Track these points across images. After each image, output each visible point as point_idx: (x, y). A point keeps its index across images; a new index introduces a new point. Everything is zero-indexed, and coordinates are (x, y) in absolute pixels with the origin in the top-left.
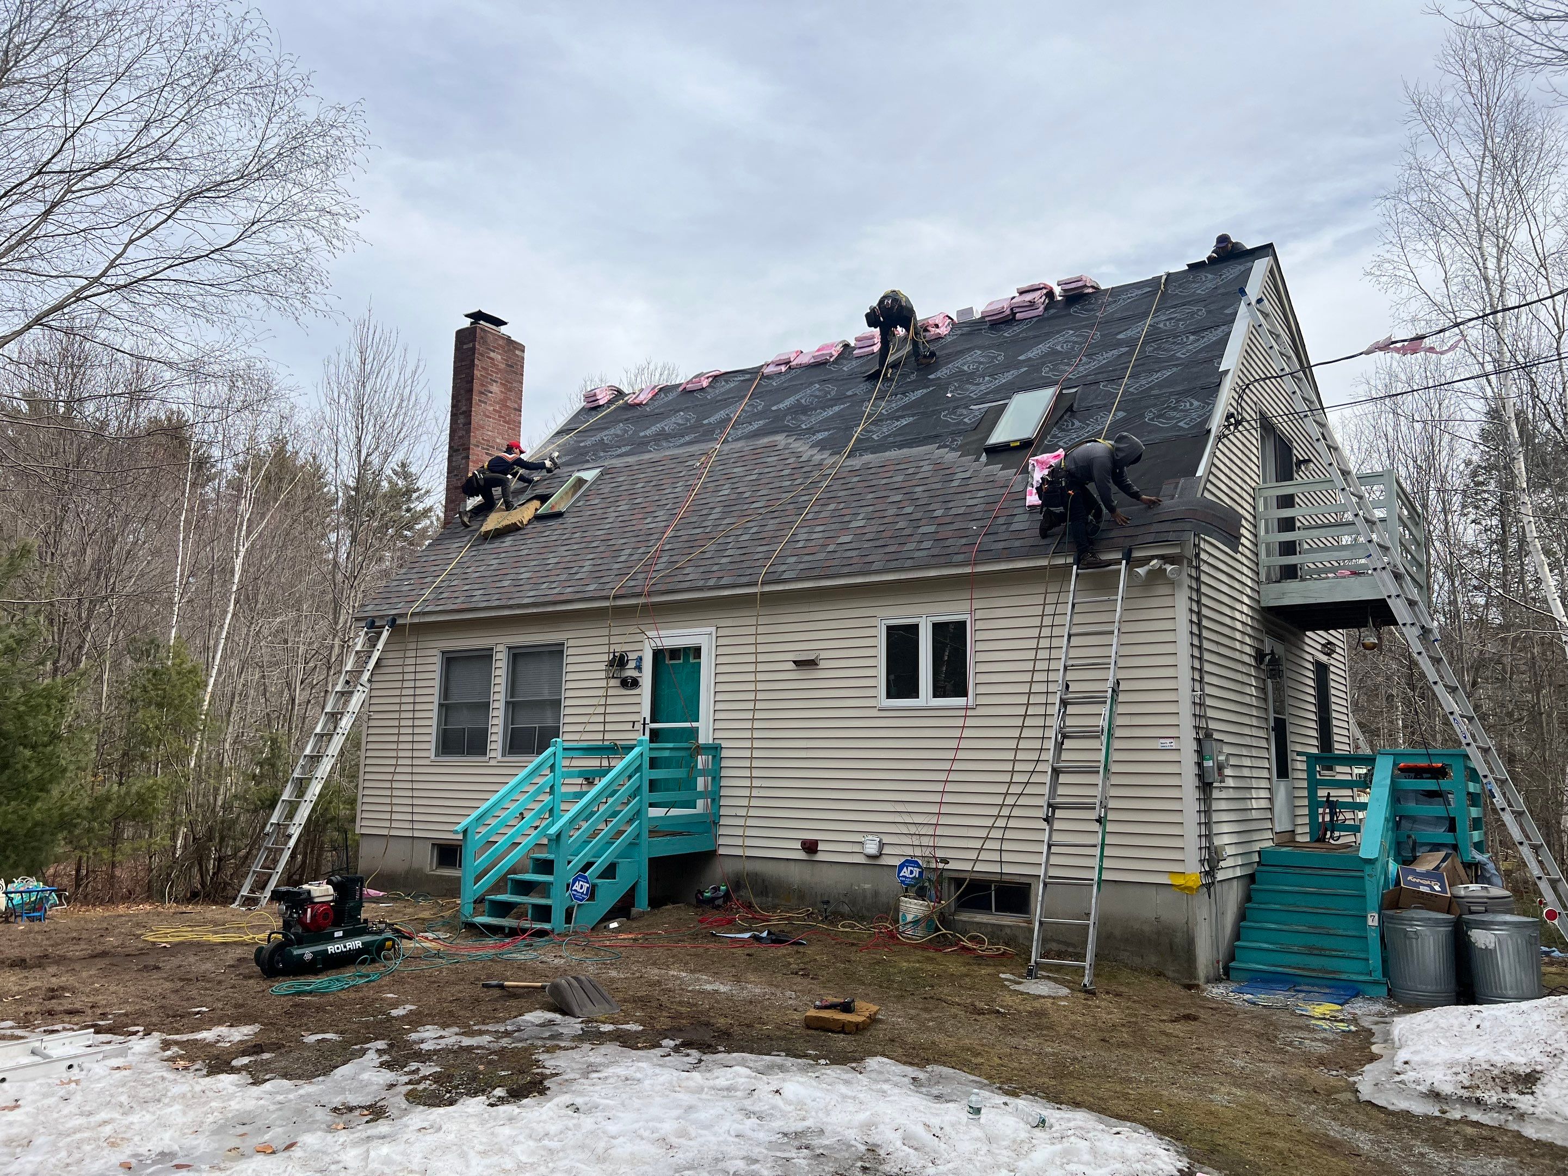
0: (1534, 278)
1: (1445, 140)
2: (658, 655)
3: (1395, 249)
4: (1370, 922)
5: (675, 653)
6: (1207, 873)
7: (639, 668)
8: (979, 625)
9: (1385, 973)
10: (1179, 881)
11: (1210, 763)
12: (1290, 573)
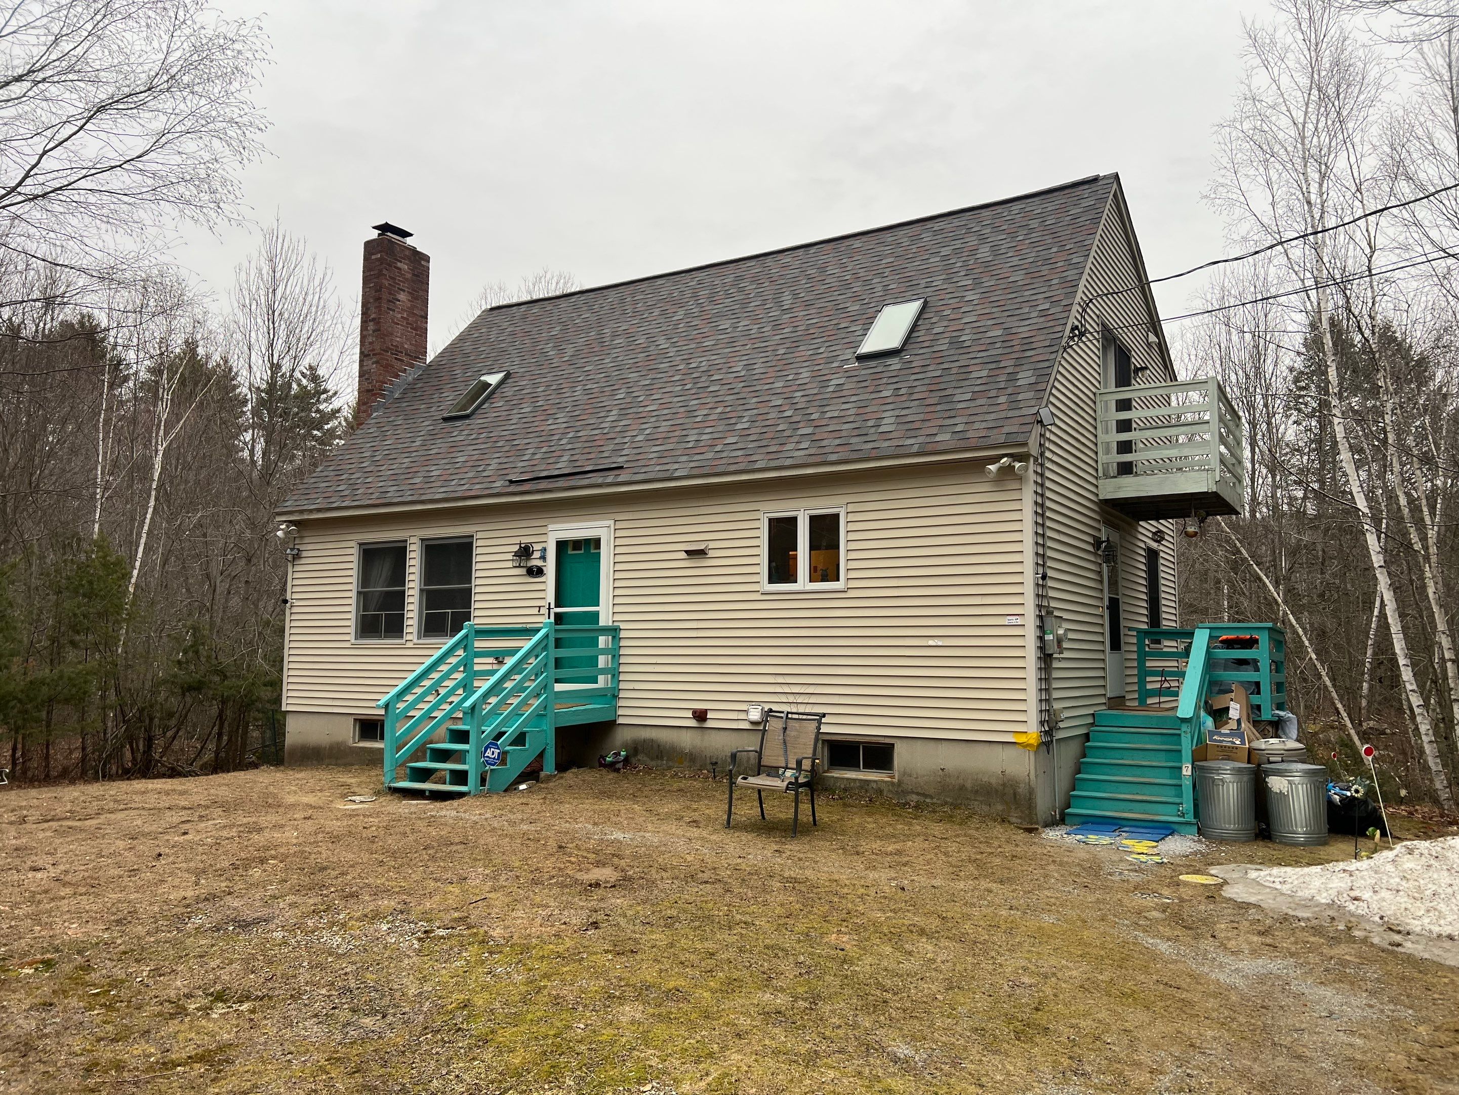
0: (1350, 202)
1: (1276, 74)
2: (561, 546)
3: (1228, 173)
4: (1184, 772)
5: (577, 544)
6: (1046, 732)
7: (543, 558)
8: (851, 517)
9: (1196, 815)
10: (1022, 739)
11: (1051, 637)
12: (1126, 469)
